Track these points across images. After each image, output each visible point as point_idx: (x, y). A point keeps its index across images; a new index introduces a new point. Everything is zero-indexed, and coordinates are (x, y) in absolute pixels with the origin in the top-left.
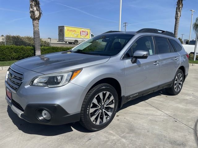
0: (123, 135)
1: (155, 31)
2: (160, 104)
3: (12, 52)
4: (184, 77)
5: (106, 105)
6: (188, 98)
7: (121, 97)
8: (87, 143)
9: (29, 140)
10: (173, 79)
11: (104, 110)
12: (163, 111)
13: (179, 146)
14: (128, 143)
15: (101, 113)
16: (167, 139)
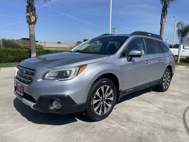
0: (122, 124)
1: (145, 34)
2: (151, 99)
3: (8, 55)
4: (171, 75)
5: (107, 98)
6: (175, 94)
7: (119, 91)
8: (91, 130)
9: (39, 129)
10: (162, 77)
11: (105, 102)
12: (154, 104)
13: (172, 131)
14: (127, 130)
15: (102, 105)
16: (161, 126)
